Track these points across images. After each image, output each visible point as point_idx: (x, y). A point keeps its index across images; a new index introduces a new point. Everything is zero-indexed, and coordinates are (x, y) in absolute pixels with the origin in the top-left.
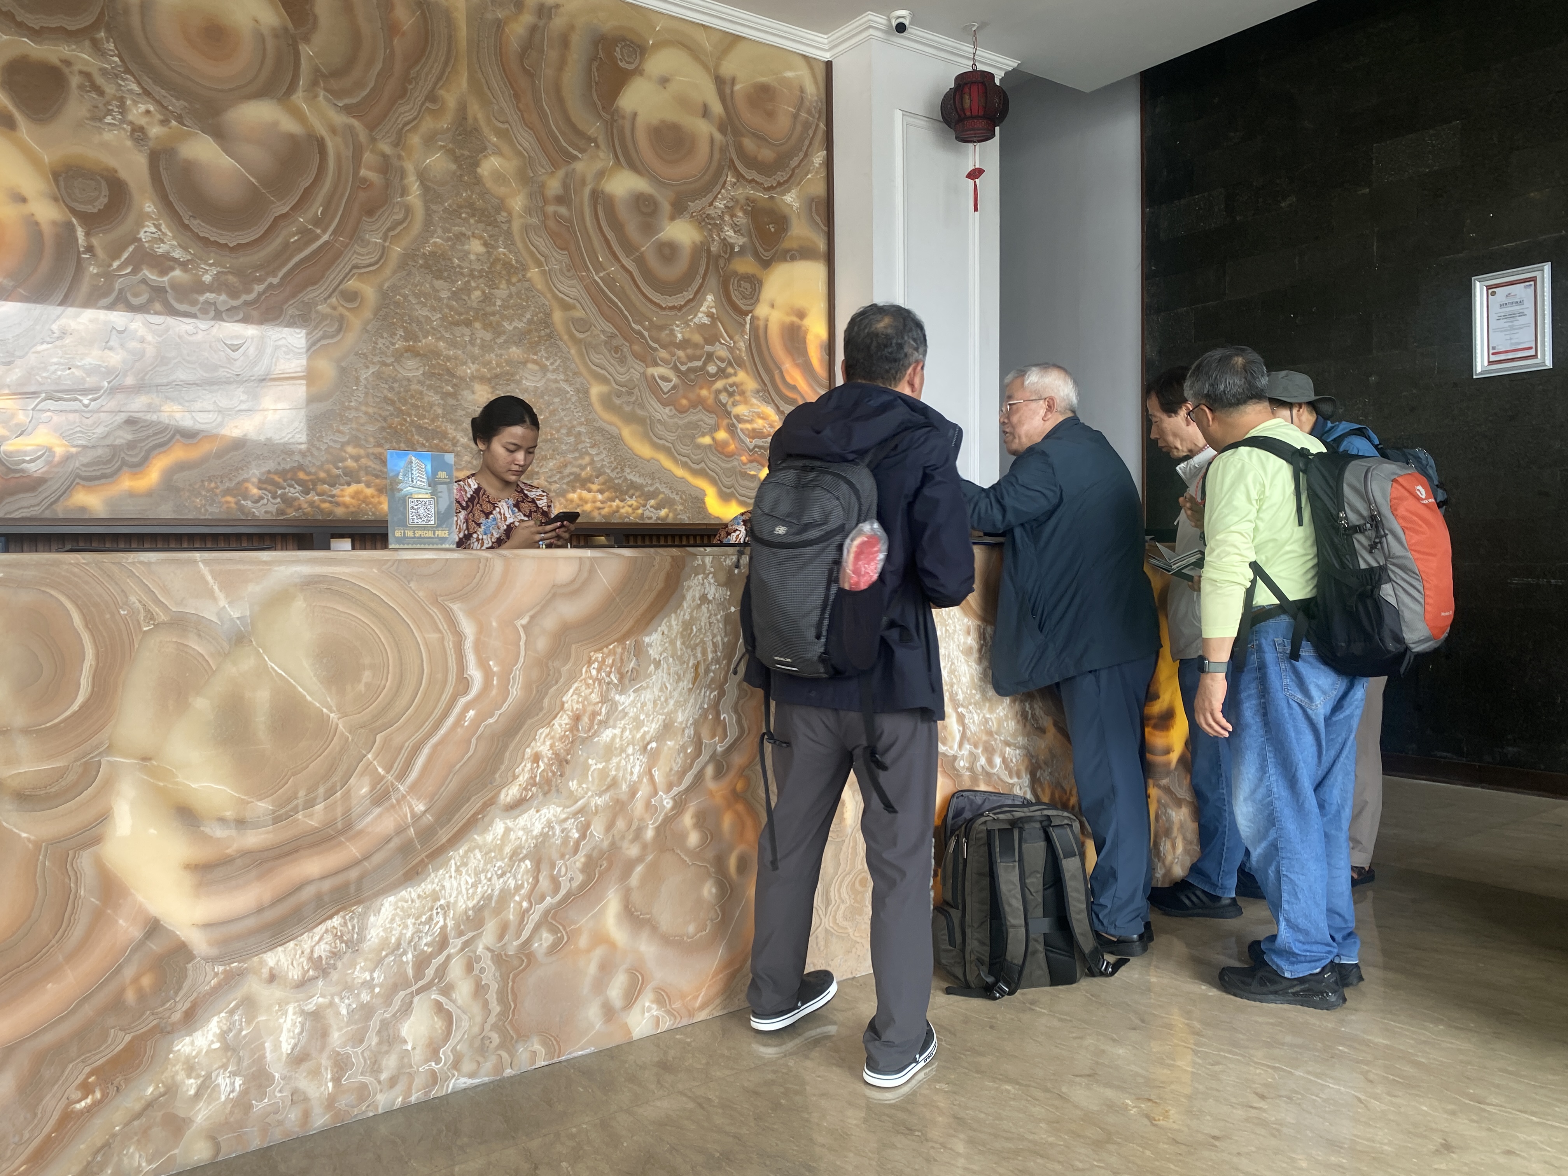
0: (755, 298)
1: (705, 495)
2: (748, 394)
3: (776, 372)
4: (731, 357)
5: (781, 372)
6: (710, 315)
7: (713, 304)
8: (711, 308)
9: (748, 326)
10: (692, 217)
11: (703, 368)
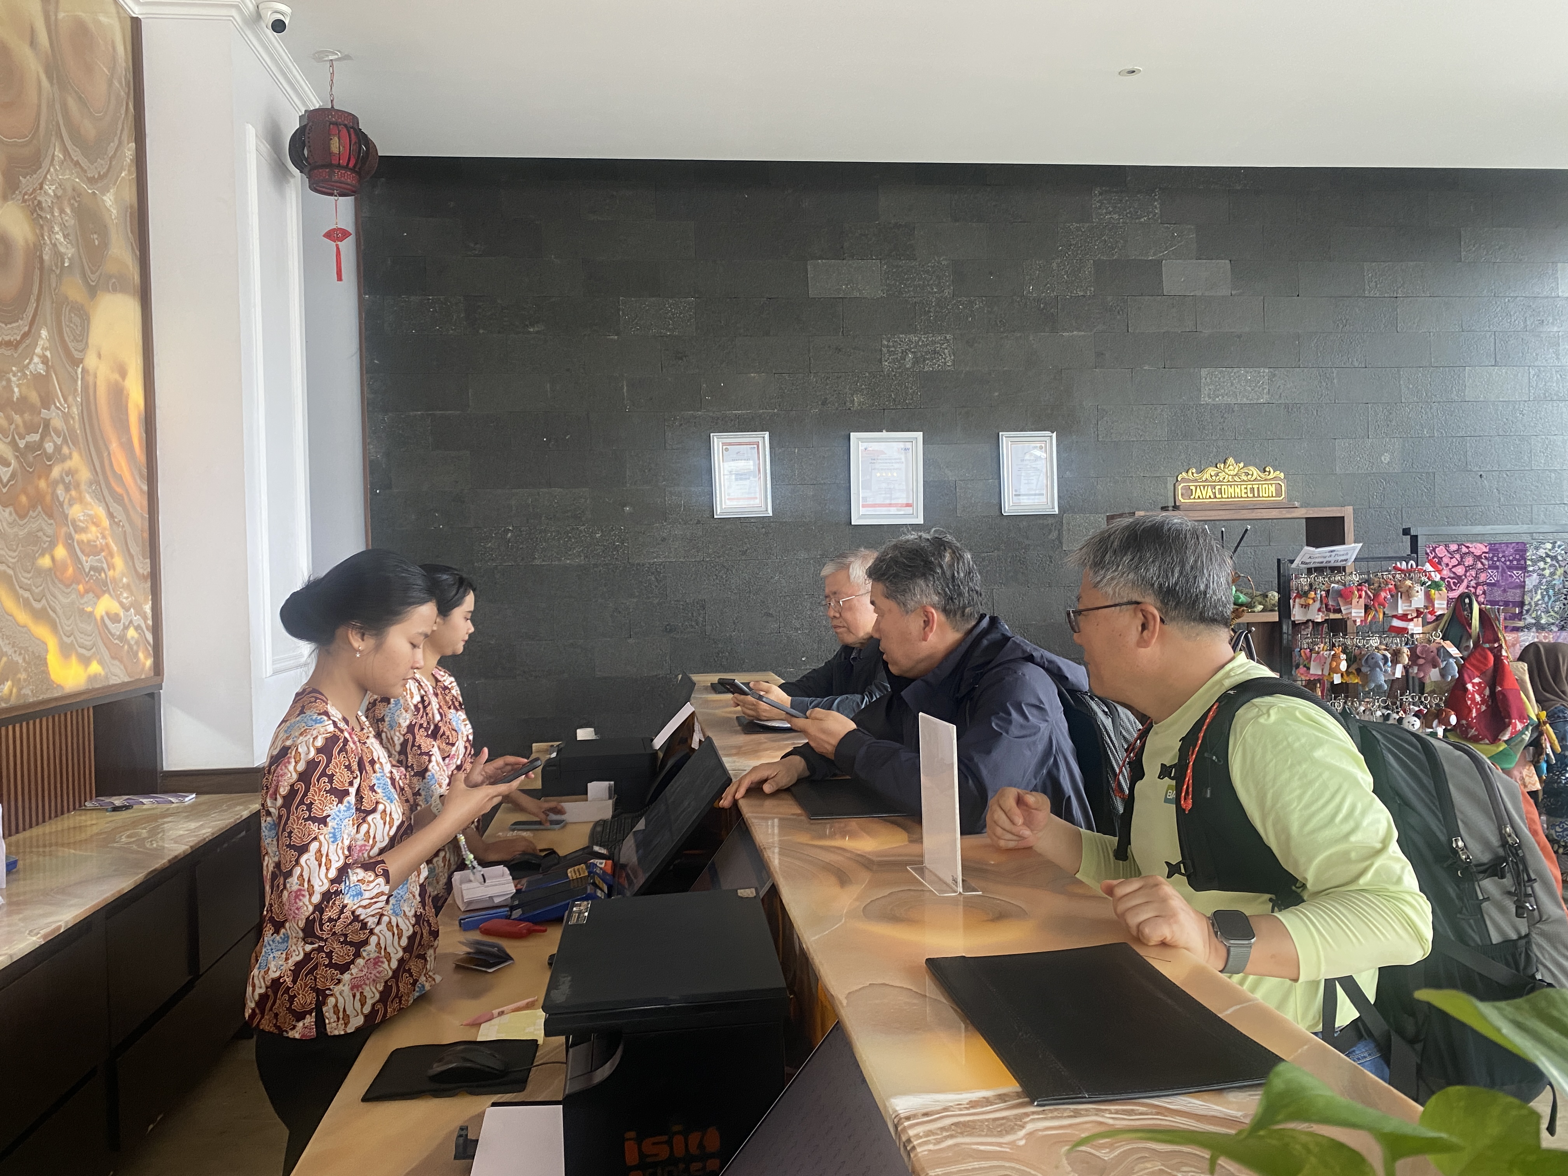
0: (84, 341)
1: (47, 651)
2: (83, 487)
3: (105, 454)
4: (65, 428)
5: (109, 454)
6: (45, 361)
7: (47, 345)
8: (46, 349)
9: (79, 382)
10: (24, 201)
11: (40, 445)
